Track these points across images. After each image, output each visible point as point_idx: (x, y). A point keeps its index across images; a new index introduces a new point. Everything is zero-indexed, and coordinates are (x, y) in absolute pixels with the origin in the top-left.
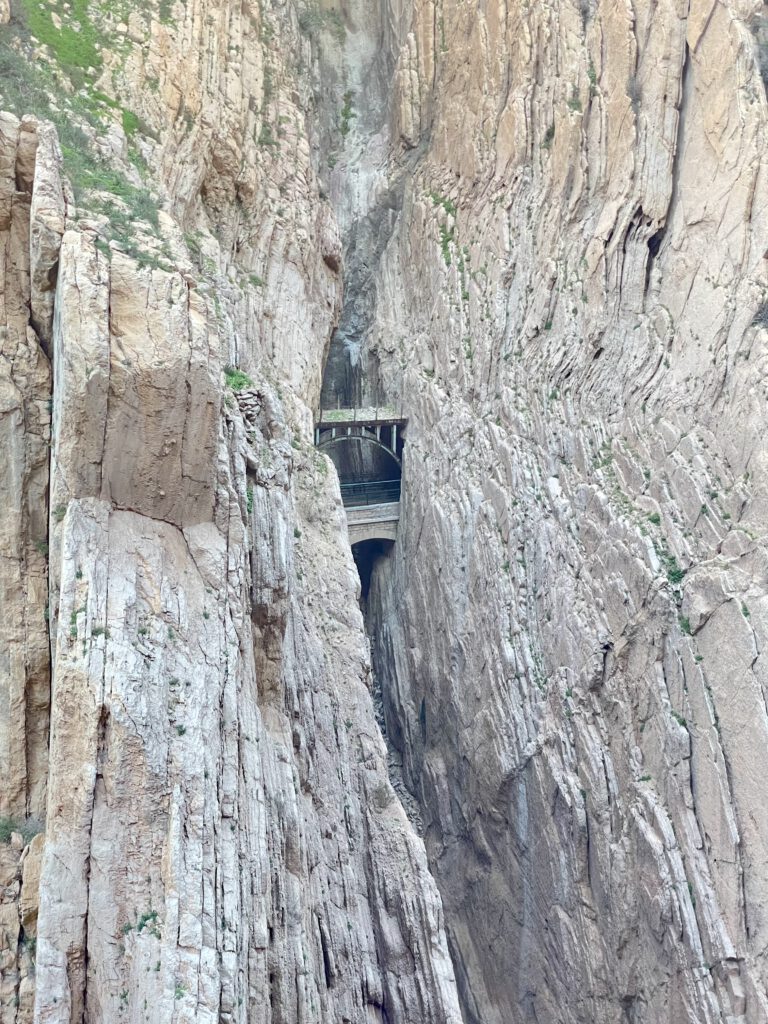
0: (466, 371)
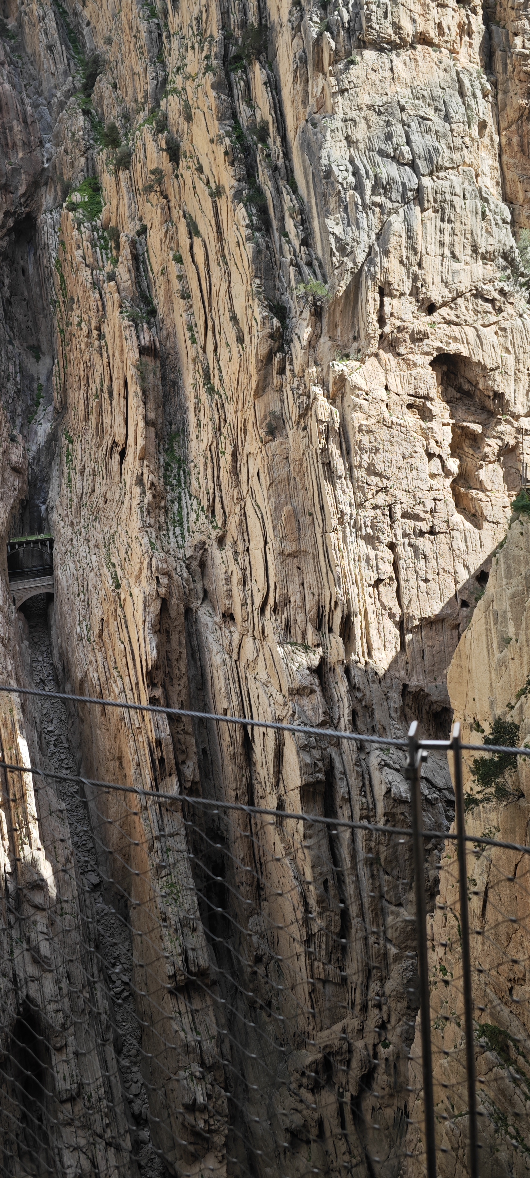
0: (69, 513)
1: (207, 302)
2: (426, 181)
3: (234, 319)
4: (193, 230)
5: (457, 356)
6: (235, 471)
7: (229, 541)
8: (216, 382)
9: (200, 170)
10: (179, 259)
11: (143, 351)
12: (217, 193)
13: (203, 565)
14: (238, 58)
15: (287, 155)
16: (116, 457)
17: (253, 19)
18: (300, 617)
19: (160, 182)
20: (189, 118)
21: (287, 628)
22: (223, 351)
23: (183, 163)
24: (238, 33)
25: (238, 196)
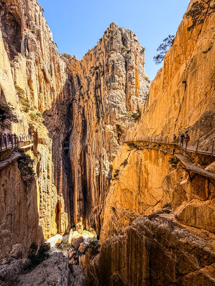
0: (72, 139)
1: (91, 116)
2: (117, 105)
3: (93, 118)
4: (90, 107)
5: (119, 125)
6: (92, 136)
7: (90, 144)
8: (91, 125)
9: (91, 100)
10: (88, 110)
11: (82, 120)
12: (93, 103)
13: (87, 147)
14: (97, 88)
15: (101, 100)
16: (78, 133)
17: (99, 84)
18: (98, 155)
19: (87, 101)
20: (91, 94)
21: (96, 156)
22: (92, 122)
23: (90, 99)
24: (97, 85)
25: (95, 104)
